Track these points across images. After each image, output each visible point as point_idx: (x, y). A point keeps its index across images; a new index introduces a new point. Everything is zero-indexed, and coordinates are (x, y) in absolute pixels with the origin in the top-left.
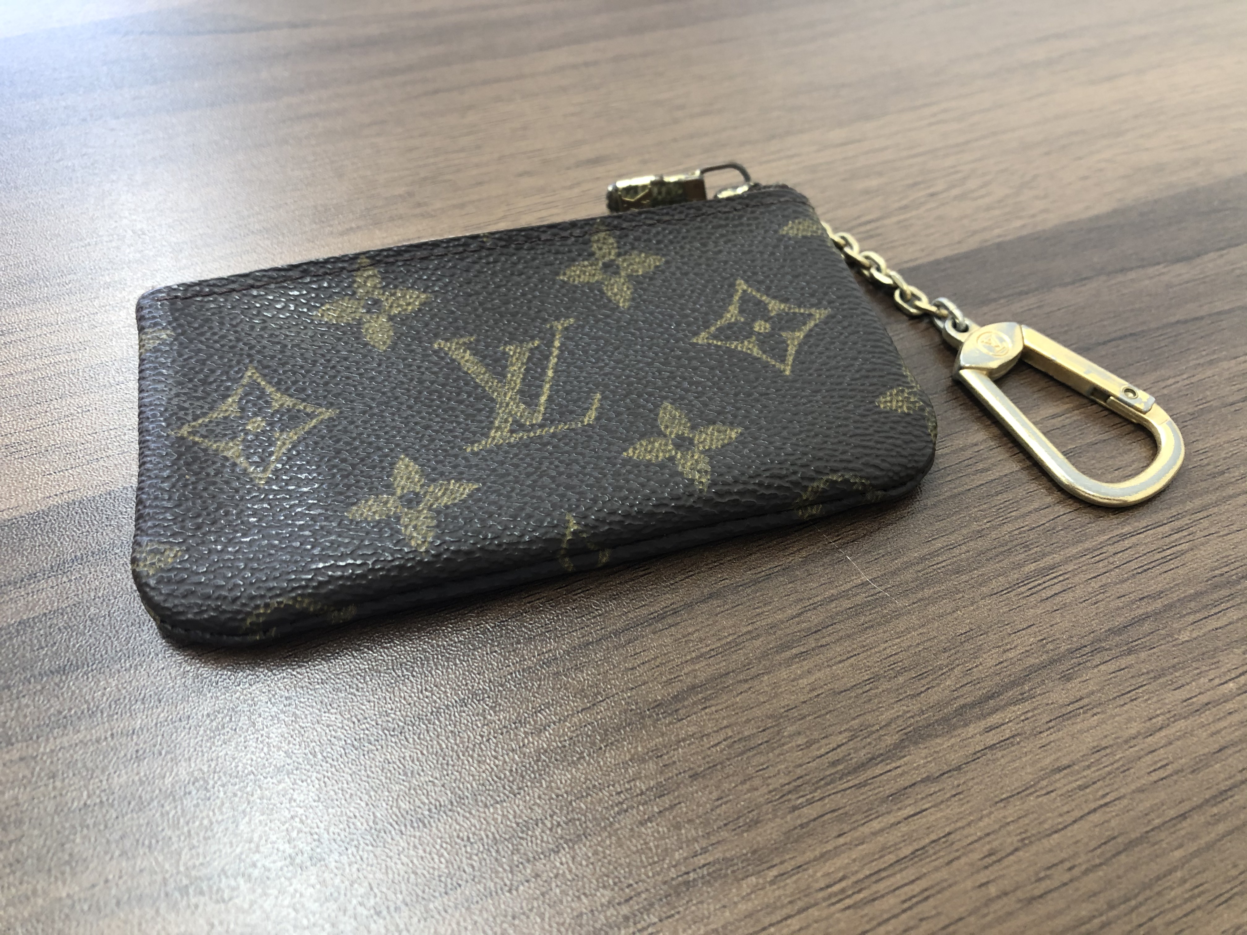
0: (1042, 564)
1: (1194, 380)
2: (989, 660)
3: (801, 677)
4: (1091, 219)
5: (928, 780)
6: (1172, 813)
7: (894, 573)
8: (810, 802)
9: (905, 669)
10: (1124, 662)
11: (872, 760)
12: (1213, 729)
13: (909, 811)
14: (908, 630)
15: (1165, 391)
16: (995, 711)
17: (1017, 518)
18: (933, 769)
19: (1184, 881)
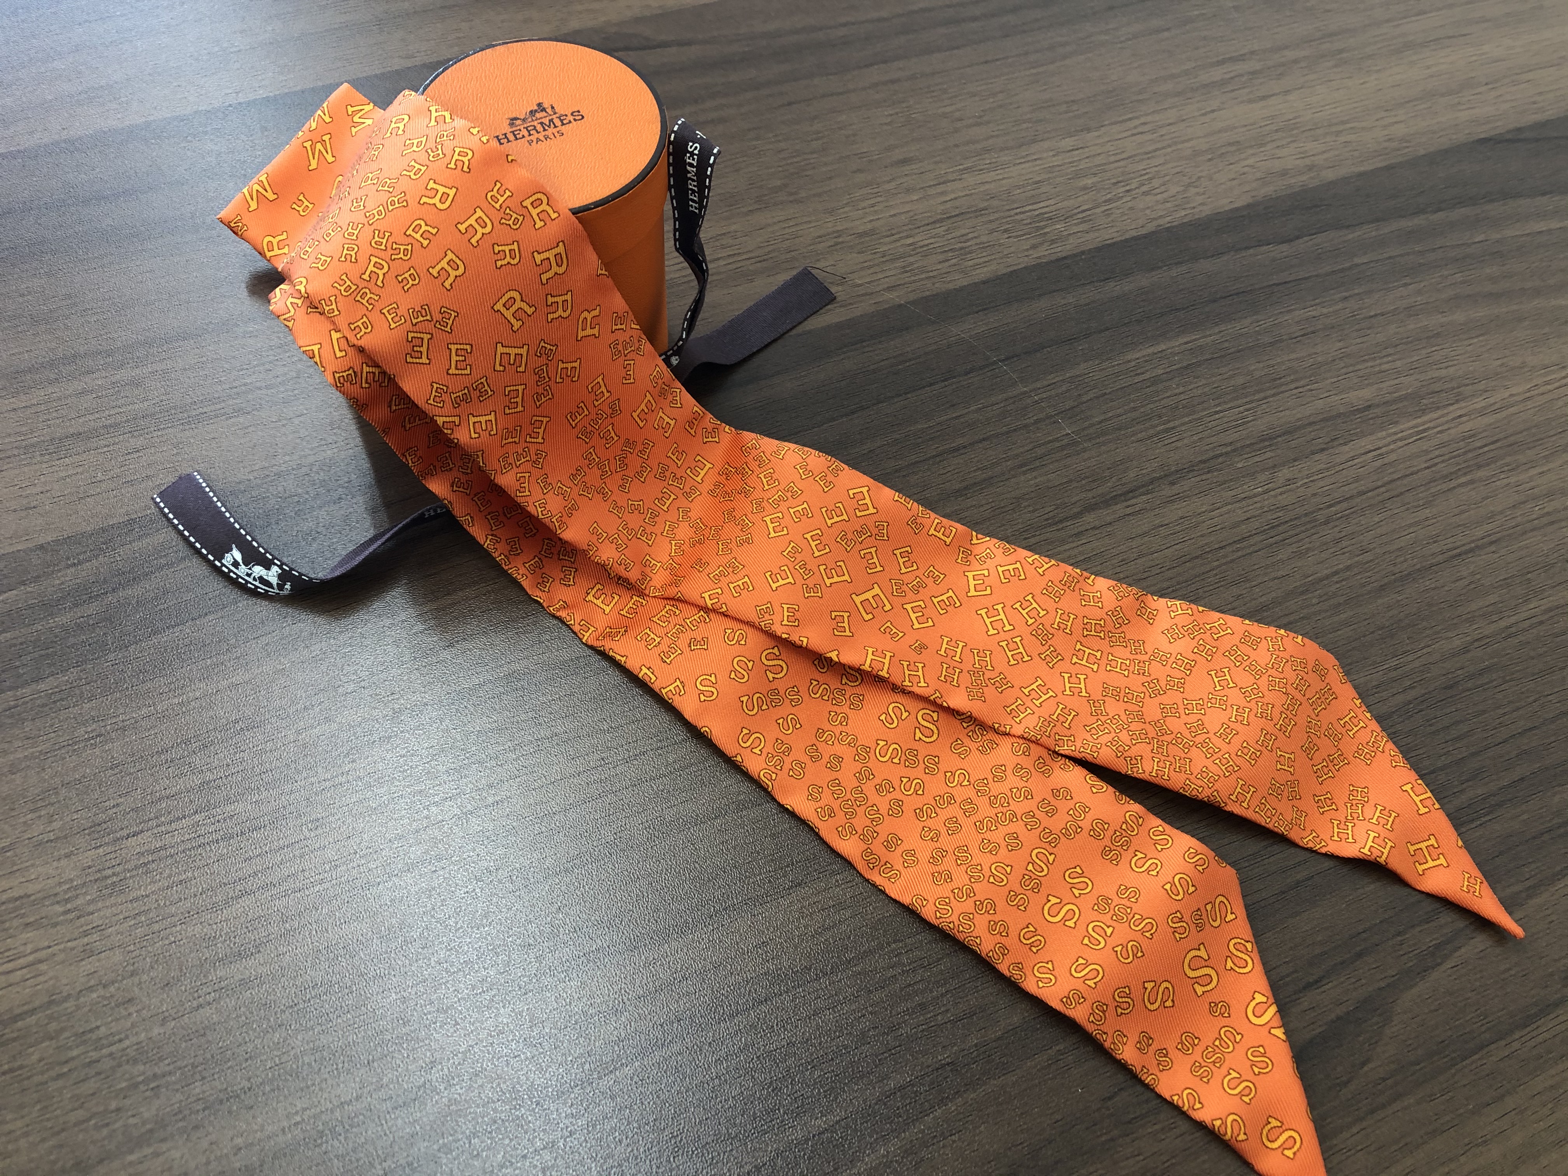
0: (1167, 426)
1: (1276, 322)
2: (1132, 474)
3: (1031, 480)
4: (1231, 210)
5: (1094, 528)
6: (1216, 546)
7: (1084, 429)
8: (1034, 536)
9: (1087, 477)
10: (1204, 477)
11: (1066, 519)
12: (1245, 509)
13: (1084, 541)
14: (1089, 458)
15: (1257, 329)
16: (1133, 498)
17: (1156, 401)
18: (1097, 523)
19: (1216, 575)
